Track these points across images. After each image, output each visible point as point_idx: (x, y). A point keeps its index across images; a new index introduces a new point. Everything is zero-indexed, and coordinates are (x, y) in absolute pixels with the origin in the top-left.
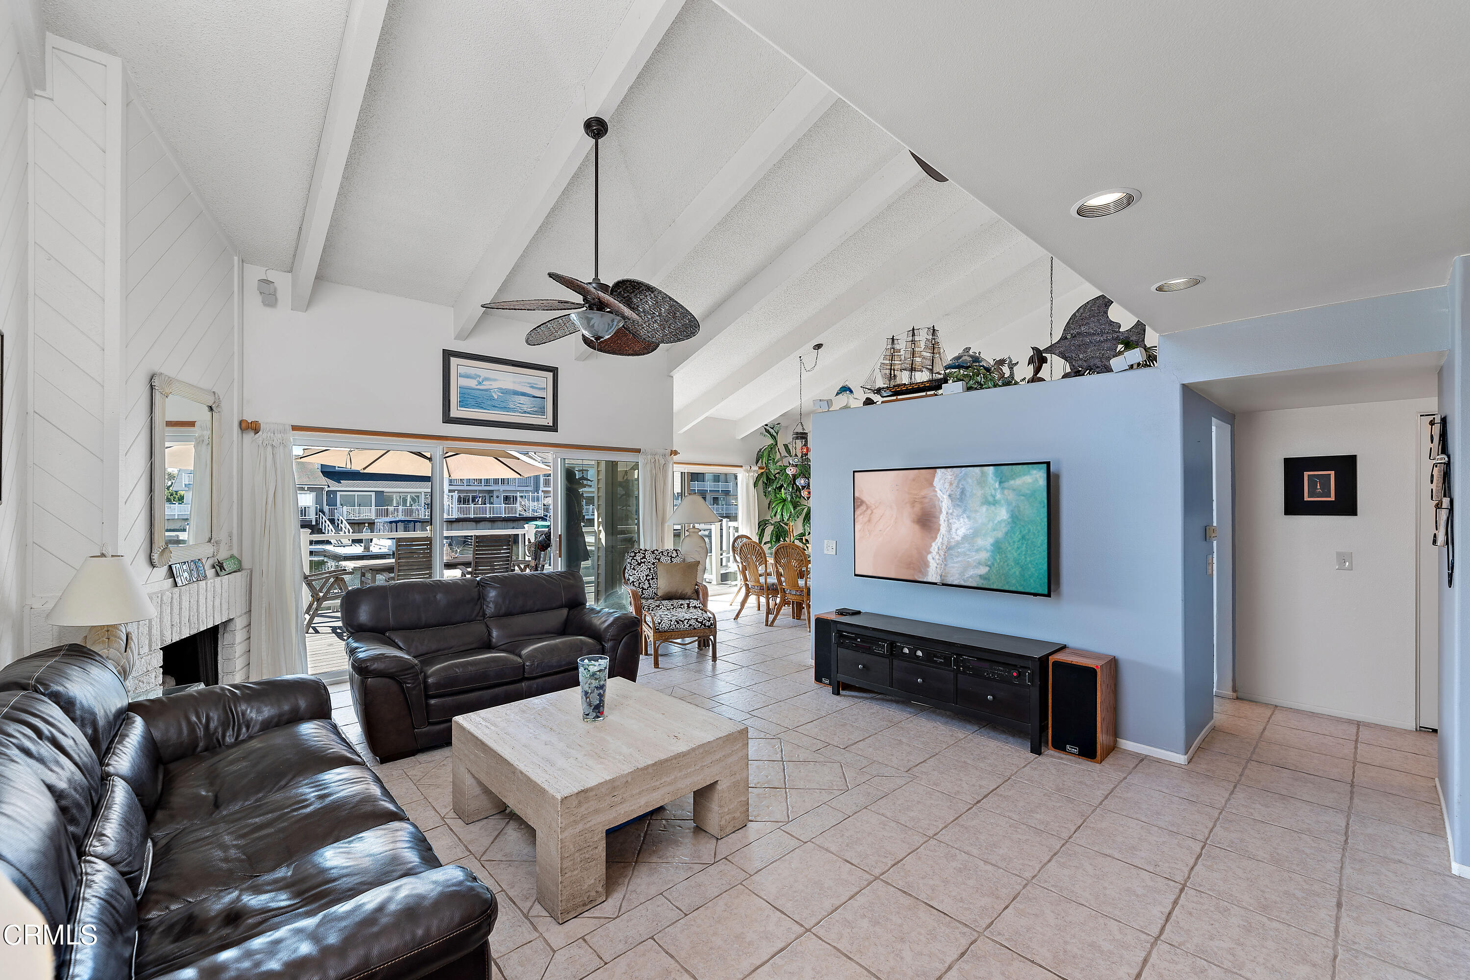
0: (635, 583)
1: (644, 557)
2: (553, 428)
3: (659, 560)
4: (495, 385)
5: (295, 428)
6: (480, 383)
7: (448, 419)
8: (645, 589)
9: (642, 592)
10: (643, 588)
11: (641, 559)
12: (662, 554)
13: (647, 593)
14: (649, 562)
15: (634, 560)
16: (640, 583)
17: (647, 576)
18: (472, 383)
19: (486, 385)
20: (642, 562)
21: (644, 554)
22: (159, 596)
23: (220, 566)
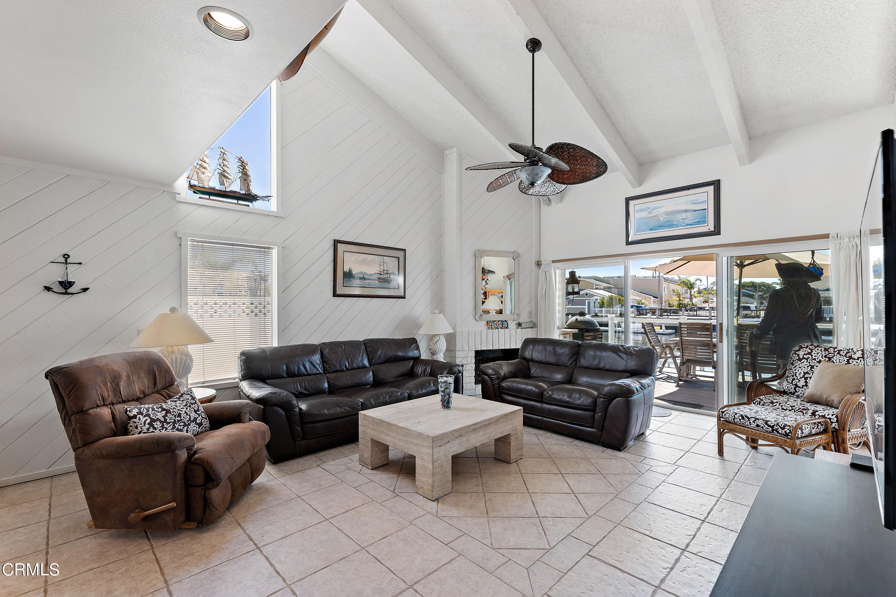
0: (789, 378)
1: (809, 354)
2: (717, 231)
3: (830, 359)
4: (661, 211)
5: (554, 262)
6: (650, 213)
7: (628, 243)
8: (799, 387)
9: (795, 389)
10: (796, 385)
11: (805, 354)
12: (839, 353)
13: (801, 392)
14: (815, 359)
16: (794, 379)
17: (805, 373)
18: (645, 214)
19: (655, 213)
20: (804, 358)
21: (812, 350)
22: (474, 331)
23: (519, 325)
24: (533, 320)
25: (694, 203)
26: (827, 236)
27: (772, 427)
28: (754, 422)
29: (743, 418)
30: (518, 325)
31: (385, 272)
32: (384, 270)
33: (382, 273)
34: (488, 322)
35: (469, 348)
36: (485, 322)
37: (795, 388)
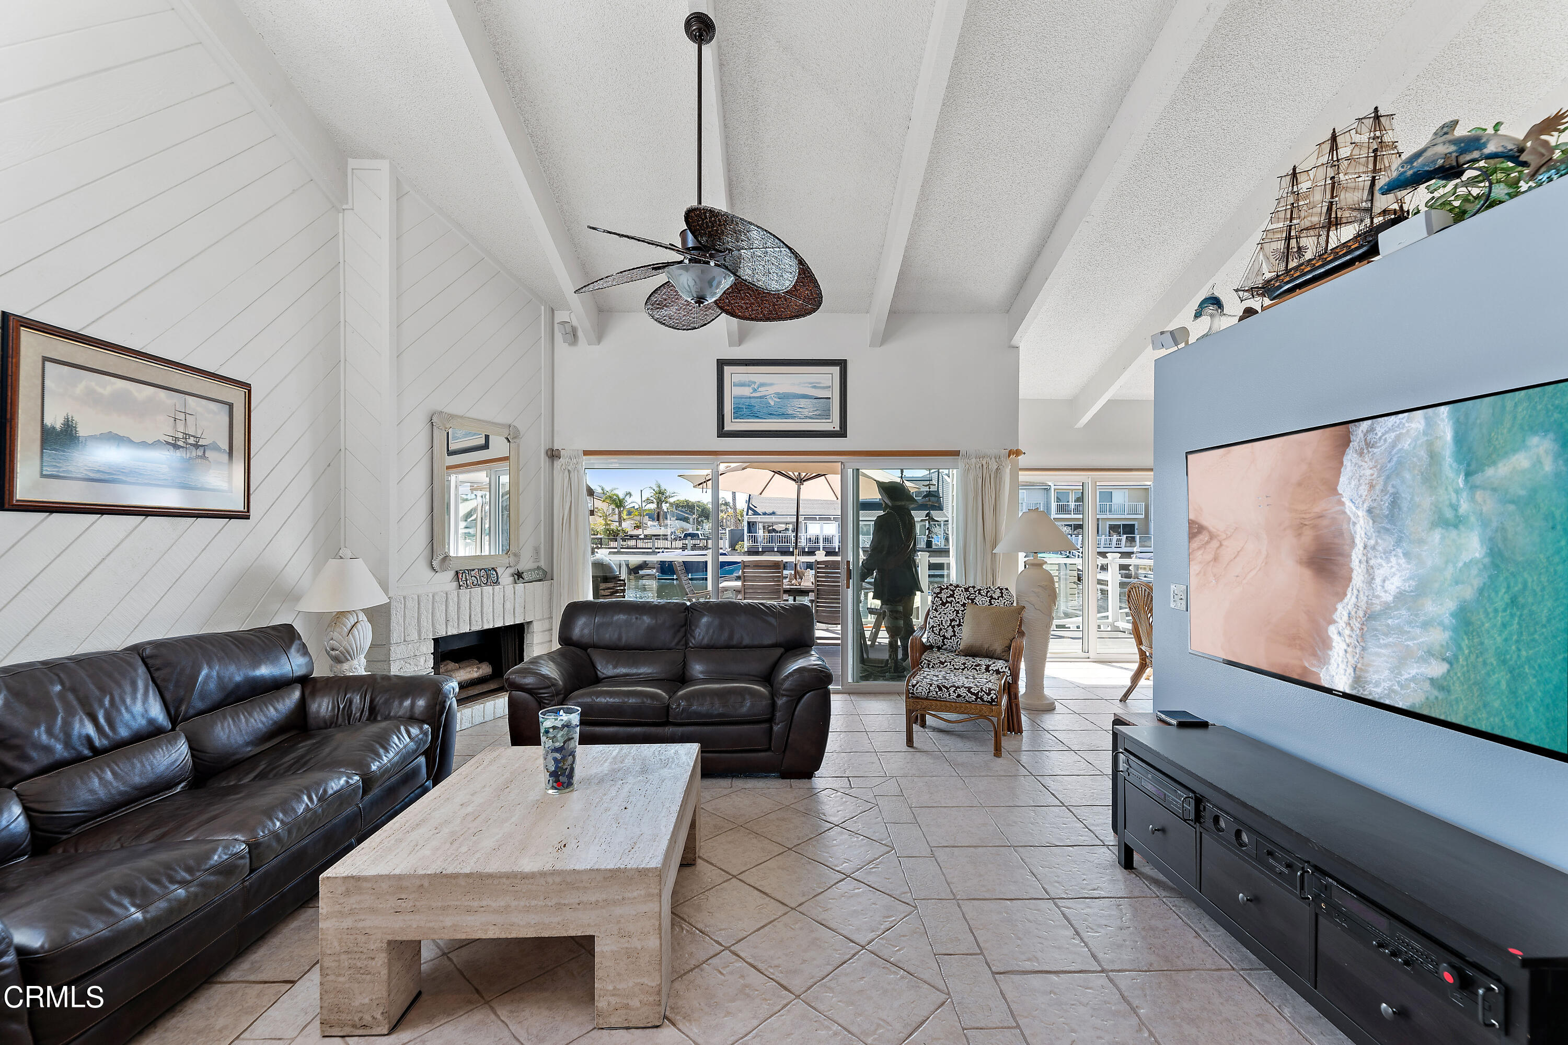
1: (952, 596)
2: (842, 433)
3: (972, 600)
4: (771, 390)
5: (586, 453)
6: (755, 390)
7: (722, 433)
8: (947, 638)
9: (943, 642)
10: (944, 636)
11: (947, 597)
12: (979, 593)
13: (949, 644)
14: (958, 602)
15: (938, 597)
16: (941, 630)
17: (952, 621)
18: (746, 391)
19: (763, 391)
20: (947, 602)
21: (953, 591)
22: (431, 595)
23: (519, 575)
24: (542, 564)
25: (815, 387)
26: (956, 453)
27: (976, 695)
28: (954, 692)
29: (940, 689)
30: (516, 577)
31: (192, 440)
32: (186, 436)
33: (180, 443)
34: (457, 573)
35: (419, 635)
36: (451, 574)
37: (943, 640)
